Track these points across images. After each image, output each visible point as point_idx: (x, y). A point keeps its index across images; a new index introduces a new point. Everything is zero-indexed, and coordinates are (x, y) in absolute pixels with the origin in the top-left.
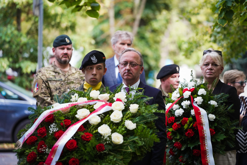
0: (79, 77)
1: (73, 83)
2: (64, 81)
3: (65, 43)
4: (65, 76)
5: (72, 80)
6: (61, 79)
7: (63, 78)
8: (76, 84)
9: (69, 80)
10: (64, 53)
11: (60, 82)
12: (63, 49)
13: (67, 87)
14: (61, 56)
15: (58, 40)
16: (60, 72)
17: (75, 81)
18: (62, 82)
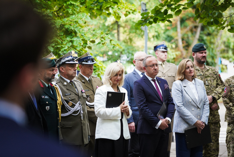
0: (212, 72)
1: (209, 76)
2: (203, 76)
3: (203, 49)
4: (203, 72)
5: (208, 75)
6: (201, 74)
7: (202, 74)
8: (211, 77)
9: (206, 75)
10: (203, 56)
11: (200, 77)
12: (202, 53)
13: (205, 80)
14: (201, 58)
15: (199, 47)
16: (199, 69)
17: (210, 75)
18: (202, 77)
